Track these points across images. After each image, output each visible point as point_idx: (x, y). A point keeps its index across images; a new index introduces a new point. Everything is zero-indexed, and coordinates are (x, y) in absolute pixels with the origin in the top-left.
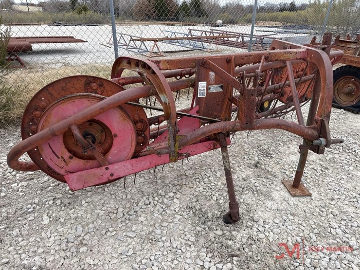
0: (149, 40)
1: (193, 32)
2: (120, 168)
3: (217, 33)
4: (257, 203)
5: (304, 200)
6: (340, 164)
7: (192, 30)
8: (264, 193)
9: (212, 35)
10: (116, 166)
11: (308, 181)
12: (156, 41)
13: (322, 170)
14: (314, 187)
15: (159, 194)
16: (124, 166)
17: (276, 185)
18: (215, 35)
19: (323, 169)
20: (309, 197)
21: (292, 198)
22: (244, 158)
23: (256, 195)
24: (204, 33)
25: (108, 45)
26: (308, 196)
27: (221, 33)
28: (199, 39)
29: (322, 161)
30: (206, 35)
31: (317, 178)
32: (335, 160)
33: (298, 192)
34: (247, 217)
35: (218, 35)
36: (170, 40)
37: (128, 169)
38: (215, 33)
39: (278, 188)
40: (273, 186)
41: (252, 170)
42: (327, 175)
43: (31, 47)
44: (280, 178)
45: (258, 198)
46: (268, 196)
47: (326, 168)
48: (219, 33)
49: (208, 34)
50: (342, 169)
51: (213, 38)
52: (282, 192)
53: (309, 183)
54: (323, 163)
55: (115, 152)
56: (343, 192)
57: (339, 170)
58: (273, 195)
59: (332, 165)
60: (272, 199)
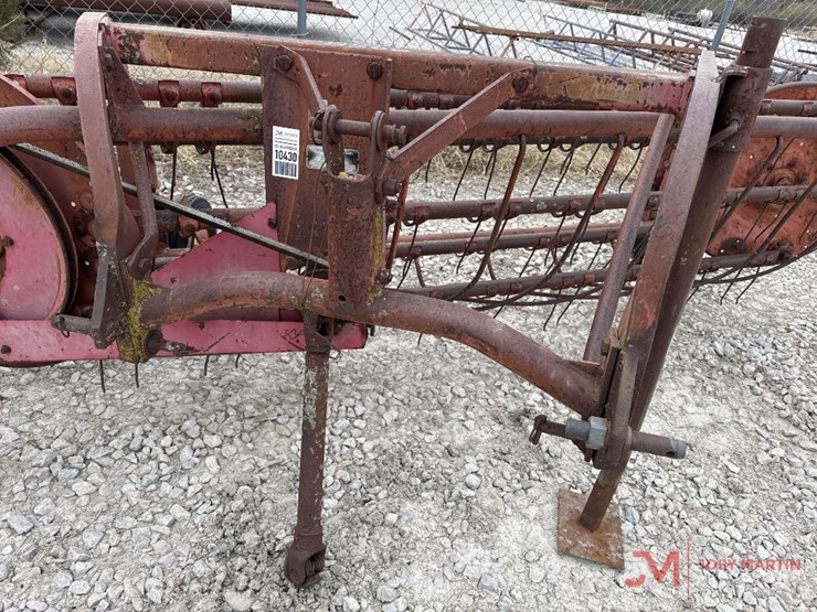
0: (497, 32)
1: (620, 30)
2: (26, 335)
3: (683, 40)
4: (432, 539)
5: (590, 575)
6: (796, 491)
7: (619, 23)
8: (477, 513)
9: (669, 43)
10: (13, 328)
11: (648, 515)
12: (513, 36)
13: (717, 492)
14: (652, 542)
15: (183, 428)
16: (37, 333)
17: (533, 500)
18: (679, 44)
19: (722, 489)
20: (611, 573)
21: (555, 558)
22: (499, 387)
23: (449, 512)
24: (649, 35)
25: (408, 33)
26: (612, 566)
27: (692, 42)
28: (630, 48)
29: (742, 462)
30: (653, 41)
31: (684, 514)
32: (787, 469)
33: (586, 542)
34: (368, 577)
35: (684, 44)
36: (556, 40)
37: (47, 345)
38: (678, 39)
39: (533, 512)
40: (521, 500)
41: (497, 428)
42: (724, 514)
43: (230, 10)
44: (560, 480)
45: (447, 524)
46: (482, 526)
47: (737, 491)
48: (686, 41)
49: (659, 40)
50: (793, 507)
51: (666, 52)
52: (539, 527)
53: (646, 524)
54: (737, 470)
55: (16, 288)
56: (741, 588)
57: (781, 508)
58: (502, 528)
59: (765, 485)
60: (488, 544)
